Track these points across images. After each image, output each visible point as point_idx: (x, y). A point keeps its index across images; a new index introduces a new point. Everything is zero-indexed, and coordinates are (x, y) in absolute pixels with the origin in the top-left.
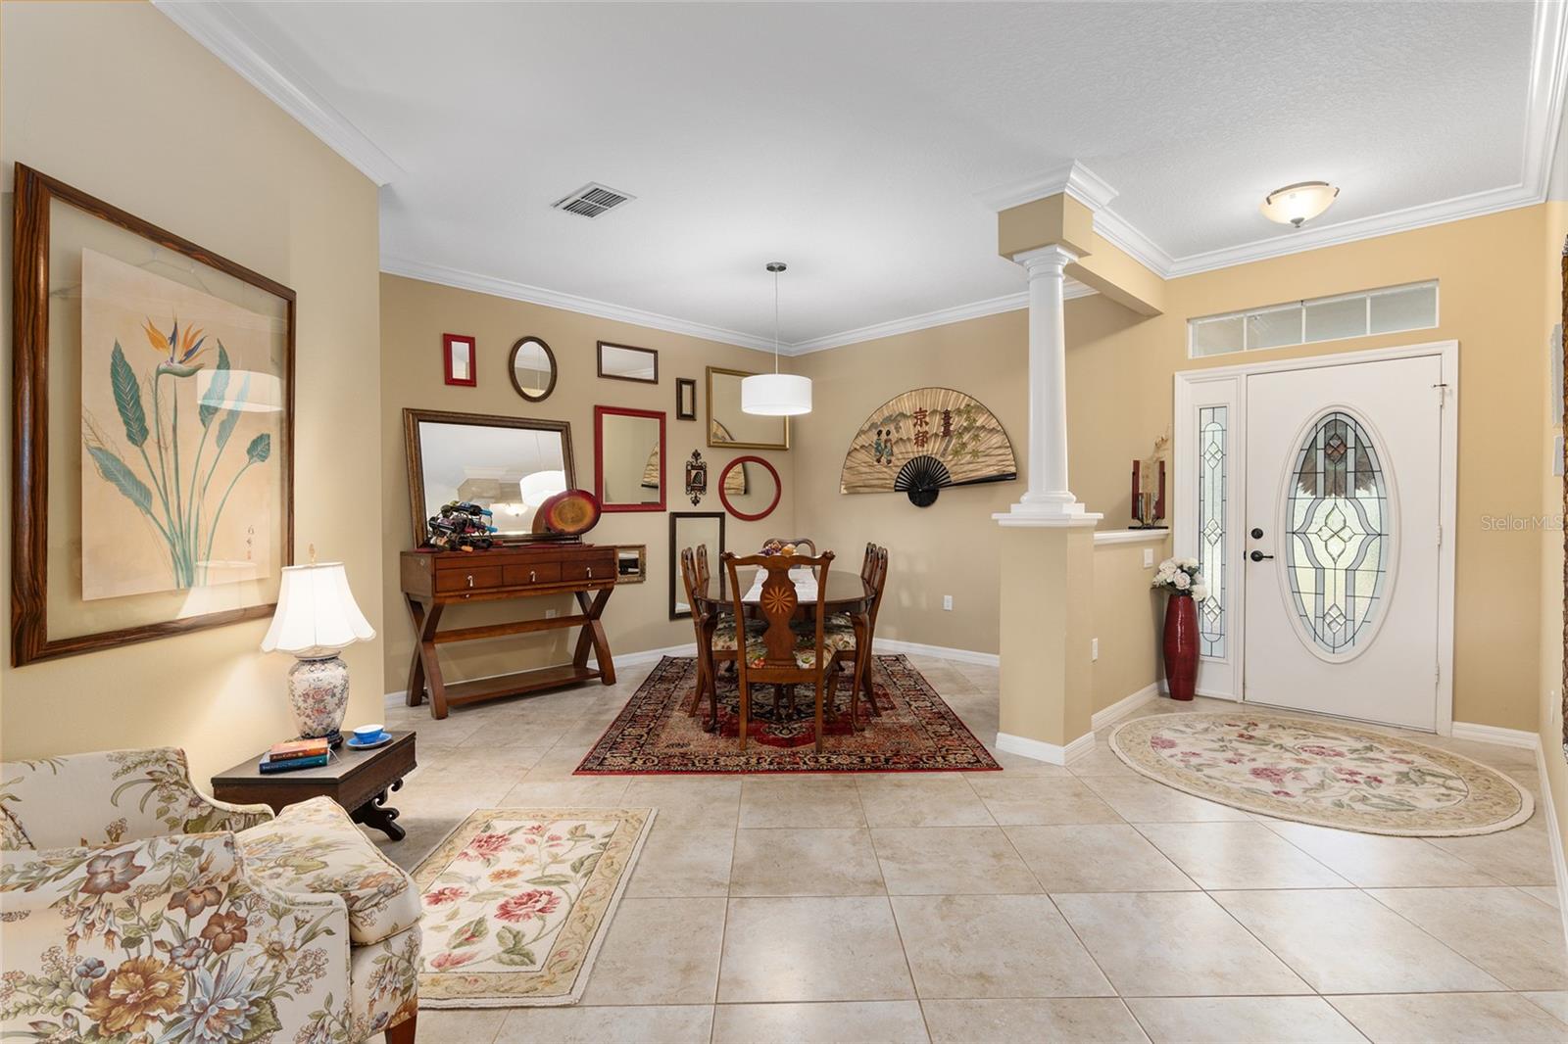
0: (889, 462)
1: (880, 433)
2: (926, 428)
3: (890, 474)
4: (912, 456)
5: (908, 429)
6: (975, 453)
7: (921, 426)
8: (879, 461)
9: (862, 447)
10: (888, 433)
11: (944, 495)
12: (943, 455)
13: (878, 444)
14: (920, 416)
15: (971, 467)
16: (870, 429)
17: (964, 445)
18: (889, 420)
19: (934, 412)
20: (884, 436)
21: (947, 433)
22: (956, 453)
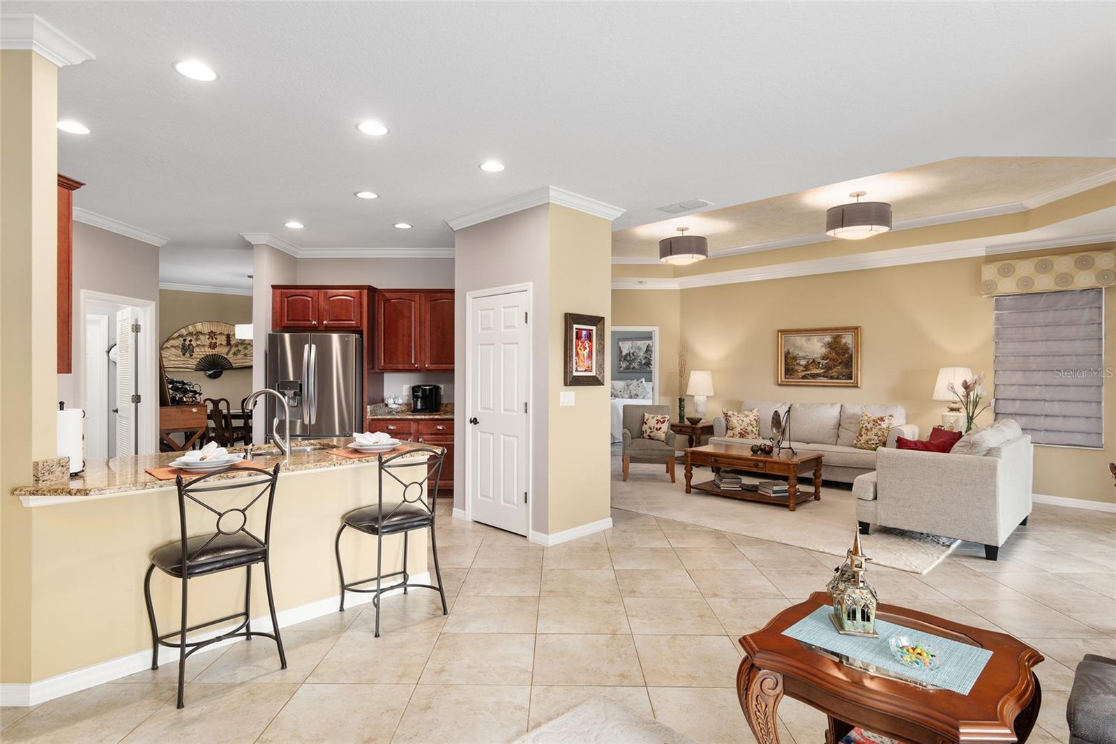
0: (191, 355)
1: (185, 340)
2: (214, 341)
3: (193, 363)
4: (208, 353)
5: (204, 340)
6: (245, 355)
7: (212, 339)
8: (184, 355)
9: (172, 346)
10: (191, 341)
11: (225, 373)
12: (227, 354)
13: (184, 345)
14: (212, 335)
15: (243, 361)
16: (178, 337)
17: (239, 351)
18: (190, 334)
19: (221, 334)
20: (187, 343)
21: (228, 343)
22: (235, 354)
